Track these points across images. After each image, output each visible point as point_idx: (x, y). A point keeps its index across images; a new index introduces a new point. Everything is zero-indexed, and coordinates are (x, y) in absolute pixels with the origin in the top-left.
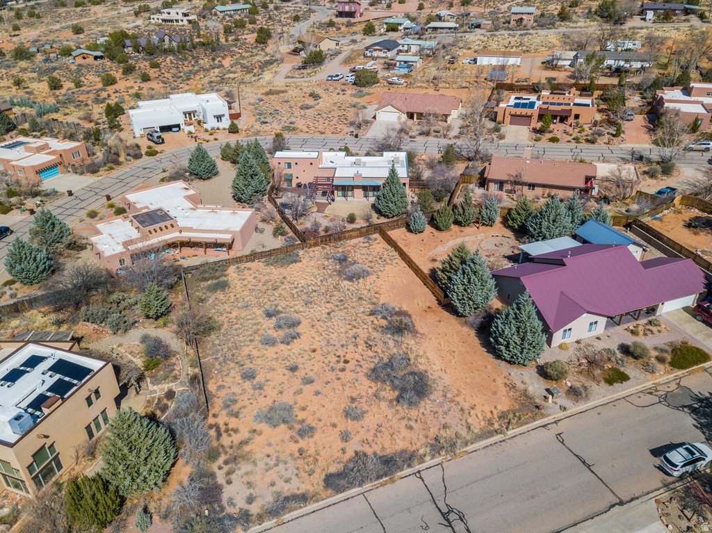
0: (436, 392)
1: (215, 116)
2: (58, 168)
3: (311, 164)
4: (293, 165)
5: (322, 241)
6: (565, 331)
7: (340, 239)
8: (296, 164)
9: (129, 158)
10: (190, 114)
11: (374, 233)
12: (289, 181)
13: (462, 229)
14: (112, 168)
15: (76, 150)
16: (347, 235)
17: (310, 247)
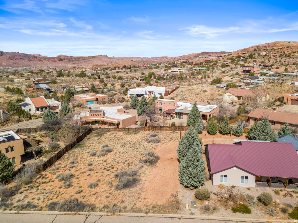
0: (135, 188)
1: (158, 93)
2: (94, 102)
3: (170, 104)
4: (163, 104)
5: (152, 129)
6: (222, 176)
7: (161, 130)
8: (164, 103)
9: (119, 101)
10: (151, 93)
11: (178, 130)
12: (161, 110)
13: (222, 135)
14: (110, 104)
15: (104, 98)
16: (164, 128)
17: (146, 130)
